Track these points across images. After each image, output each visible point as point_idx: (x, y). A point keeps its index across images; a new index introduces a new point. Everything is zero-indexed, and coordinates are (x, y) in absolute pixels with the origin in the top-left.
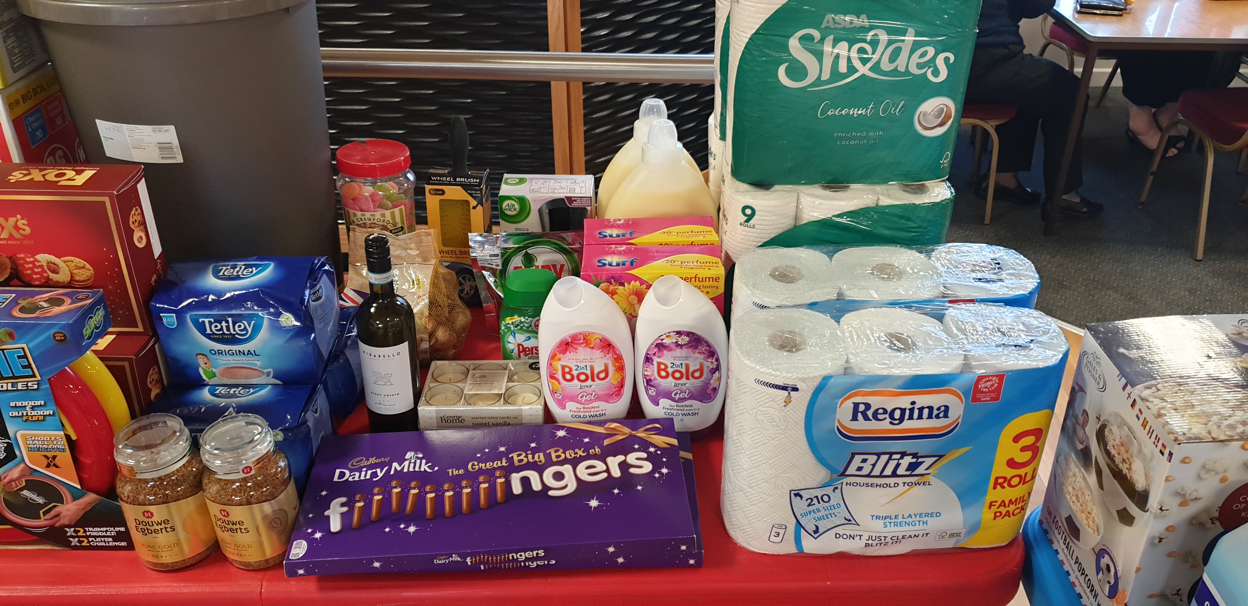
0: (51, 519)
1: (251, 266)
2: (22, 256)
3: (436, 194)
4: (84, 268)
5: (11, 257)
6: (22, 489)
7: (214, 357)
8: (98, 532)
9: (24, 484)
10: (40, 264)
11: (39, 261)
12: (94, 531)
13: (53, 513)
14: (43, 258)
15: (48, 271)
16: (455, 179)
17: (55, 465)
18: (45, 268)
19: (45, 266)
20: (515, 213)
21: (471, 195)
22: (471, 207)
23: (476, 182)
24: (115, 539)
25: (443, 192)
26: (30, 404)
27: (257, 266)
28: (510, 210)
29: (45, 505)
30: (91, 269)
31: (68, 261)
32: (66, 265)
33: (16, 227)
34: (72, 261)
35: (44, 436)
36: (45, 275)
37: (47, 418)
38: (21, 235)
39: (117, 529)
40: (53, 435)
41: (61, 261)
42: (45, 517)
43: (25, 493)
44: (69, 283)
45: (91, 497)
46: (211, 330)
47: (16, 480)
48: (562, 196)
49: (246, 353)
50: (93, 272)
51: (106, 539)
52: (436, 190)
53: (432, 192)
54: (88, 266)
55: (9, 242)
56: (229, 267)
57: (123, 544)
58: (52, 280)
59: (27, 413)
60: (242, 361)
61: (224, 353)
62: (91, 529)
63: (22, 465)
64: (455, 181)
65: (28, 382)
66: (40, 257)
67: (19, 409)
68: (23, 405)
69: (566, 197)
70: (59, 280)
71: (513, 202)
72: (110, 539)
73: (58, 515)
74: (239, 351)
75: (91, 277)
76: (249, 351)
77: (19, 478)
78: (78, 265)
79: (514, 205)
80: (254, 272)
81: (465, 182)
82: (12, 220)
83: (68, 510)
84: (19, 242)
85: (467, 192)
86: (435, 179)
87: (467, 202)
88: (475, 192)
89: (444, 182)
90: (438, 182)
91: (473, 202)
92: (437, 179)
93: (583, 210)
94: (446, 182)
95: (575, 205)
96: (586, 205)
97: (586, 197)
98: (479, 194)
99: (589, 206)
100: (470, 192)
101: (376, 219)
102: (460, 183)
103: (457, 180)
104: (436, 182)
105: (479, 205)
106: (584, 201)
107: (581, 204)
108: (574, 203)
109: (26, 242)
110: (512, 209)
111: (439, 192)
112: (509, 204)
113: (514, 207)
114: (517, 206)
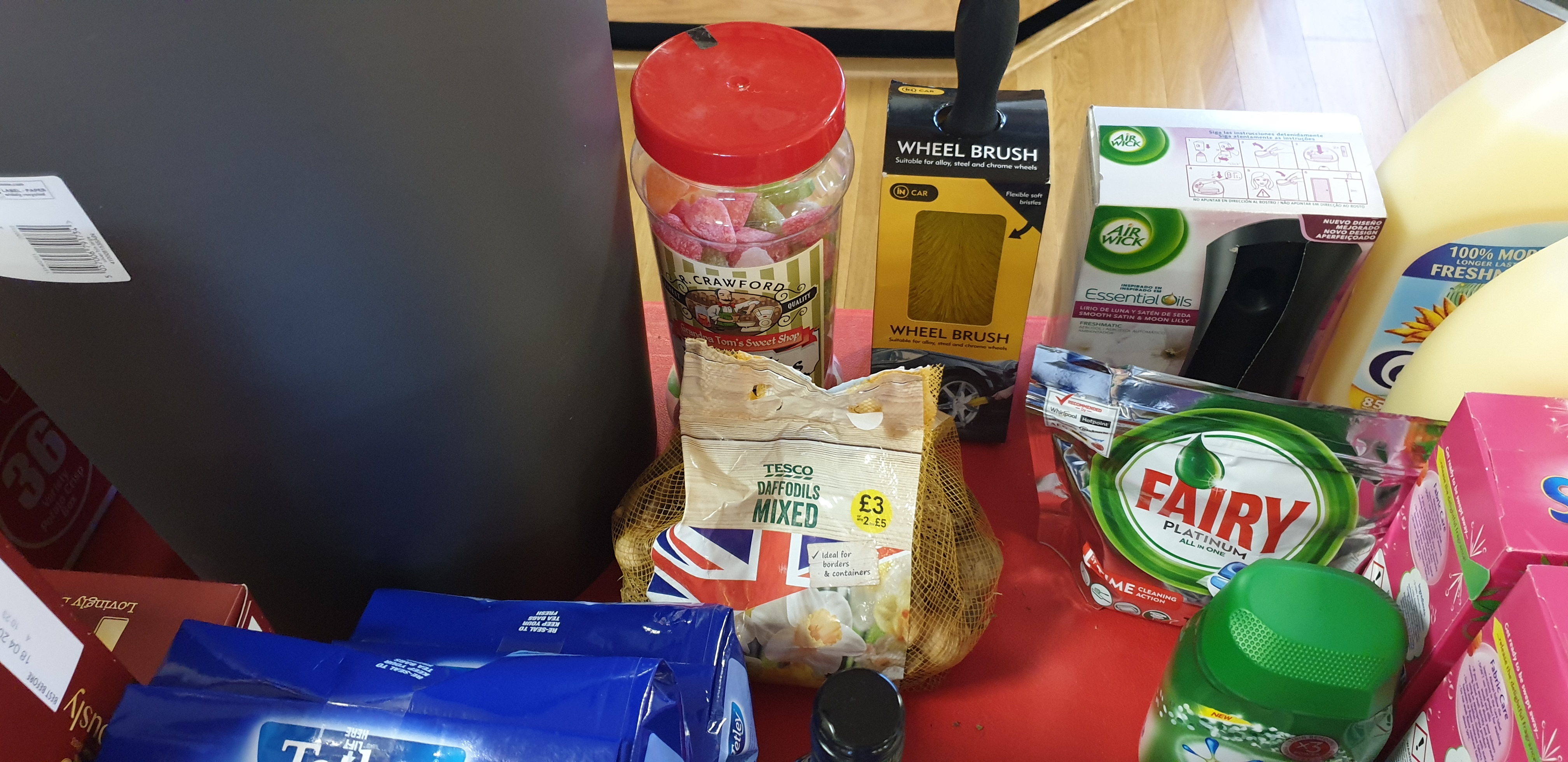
3: (909, 199)
16: (966, 150)
20: (1137, 248)
21: (1014, 202)
22: (1009, 231)
23: (1030, 160)
25: (932, 193)
28: (1121, 241)
48: (1294, 213)
52: (911, 186)
53: (900, 192)
64: (968, 158)
69: (1305, 217)
71: (1136, 224)
79: (1136, 231)
81: (997, 161)
85: (1004, 195)
86: (910, 150)
87: (1000, 221)
88: (1027, 195)
89: (938, 163)
90: (920, 162)
91: (1016, 221)
92: (916, 146)
93: (1349, 251)
94: (941, 162)
95: (1328, 237)
96: (1361, 238)
97: (1370, 219)
98: (1037, 199)
99: (1369, 240)
100: (1012, 195)
101: (748, 284)
102: (983, 165)
103: (973, 156)
104: (913, 161)
105: (1033, 229)
106: (1360, 228)
107: (1348, 234)
108: (1326, 231)
110: (1131, 241)
111: (920, 193)
112: (1121, 227)
113: (1134, 236)
114: (1145, 235)
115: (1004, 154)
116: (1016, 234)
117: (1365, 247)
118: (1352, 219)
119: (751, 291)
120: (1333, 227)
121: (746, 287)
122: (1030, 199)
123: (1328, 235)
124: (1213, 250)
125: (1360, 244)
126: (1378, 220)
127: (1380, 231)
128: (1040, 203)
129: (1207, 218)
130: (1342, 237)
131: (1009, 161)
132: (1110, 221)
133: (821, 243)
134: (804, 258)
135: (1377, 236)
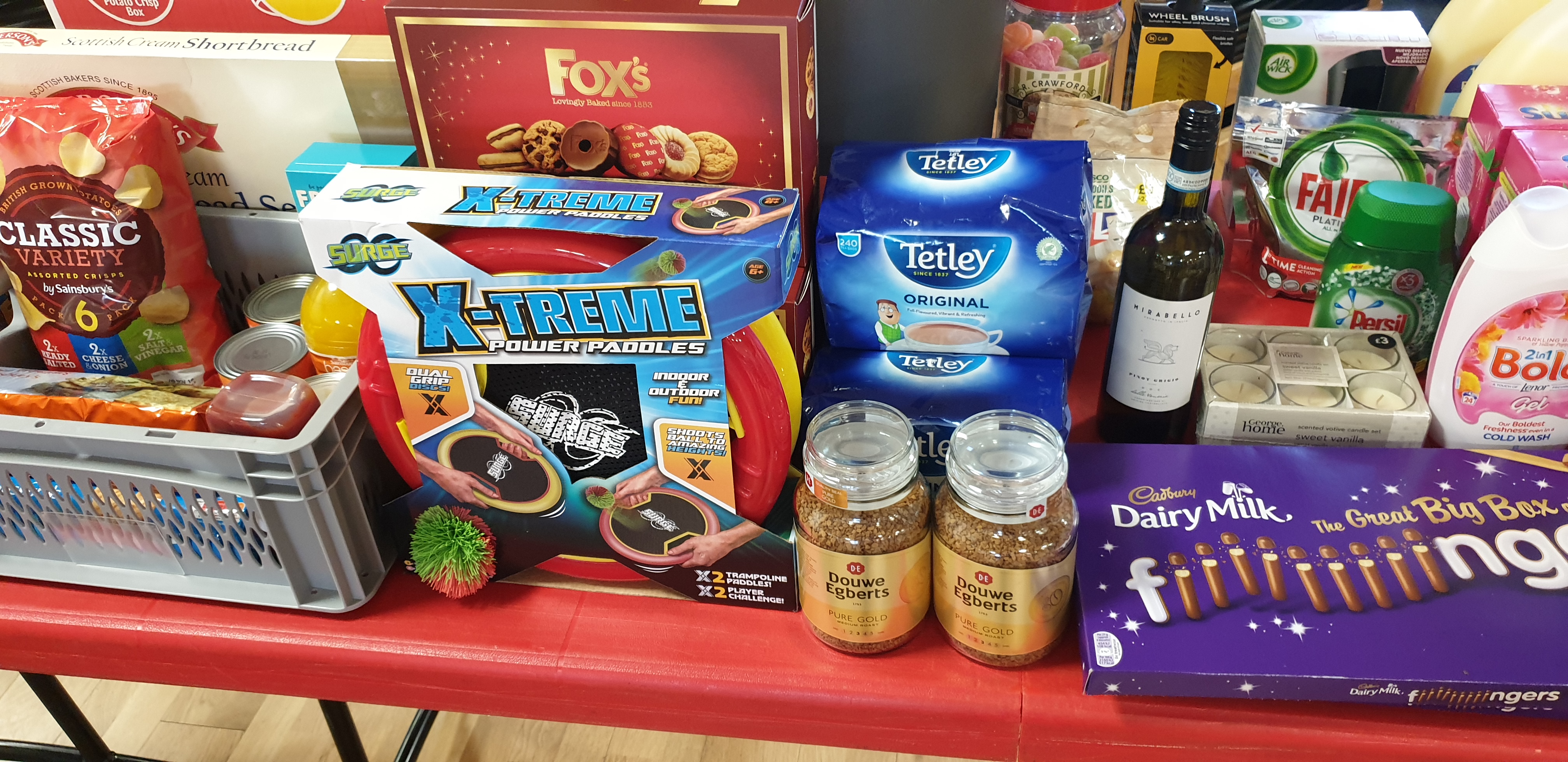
0: (679, 555)
1: (977, 155)
2: (631, 127)
3: (1157, 42)
4: (723, 151)
5: (613, 130)
6: (643, 508)
7: (911, 307)
8: (745, 580)
9: (649, 500)
10: (656, 142)
11: (654, 138)
12: (738, 578)
13: (684, 546)
14: (663, 132)
15: (666, 156)
16: (1188, 16)
17: (705, 477)
18: (664, 151)
19: (664, 147)
20: (1287, 74)
21: (1216, 43)
22: (1213, 64)
23: (1225, 22)
24: (768, 592)
25: (1170, 38)
26: (685, 378)
27: (987, 155)
28: (1278, 69)
29: (675, 533)
30: (735, 153)
31: (701, 139)
32: (697, 147)
33: (629, 79)
34: (707, 140)
35: (696, 429)
36: (661, 161)
37: (708, 401)
38: (635, 91)
39: (775, 578)
40: (710, 429)
41: (690, 138)
42: (671, 552)
43: (649, 513)
44: (695, 176)
45: (749, 528)
46: (916, 263)
47: (637, 493)
48: (1379, 45)
49: (966, 303)
50: (736, 159)
51: (754, 591)
52: (1158, 35)
53: (1151, 38)
54: (730, 148)
55: (614, 104)
56: (936, 157)
57: (779, 601)
58: (669, 170)
59: (678, 392)
60: (956, 316)
61: (928, 302)
62: (735, 575)
63: (653, 472)
64: (1190, 19)
65: (689, 342)
66: (655, 131)
67: (665, 385)
68: (675, 378)
69: (1385, 48)
70: (680, 171)
71: (1287, 56)
72: (761, 592)
73: (691, 550)
74: (956, 299)
75: (732, 167)
76: (972, 300)
77: (641, 492)
78: (716, 146)
79: (1286, 62)
80: (985, 165)
81: (1206, 21)
82: (624, 65)
83: (708, 545)
84: (629, 105)
85: (1211, 39)
86: (1156, 17)
87: (1208, 56)
88: (1224, 39)
89: (1173, 22)
90: (1162, 22)
91: (1218, 56)
92: (1159, 16)
93: (1412, 71)
94: (1175, 22)
95: (1399, 62)
96: (1418, 62)
97: (1423, 48)
98: (1230, 41)
99: (1423, 64)
100: (1216, 39)
101: (1065, 84)
102: (1199, 23)
103: (1193, 19)
104: (1159, 21)
105: (1227, 61)
106: (1417, 54)
107: (1410, 59)
108: (1397, 58)
109: (640, 105)
110: (1283, 69)
111: (1163, 39)
112: (1279, 59)
113: (1286, 65)
114: (1292, 64)
115: (1210, 18)
116: (1218, 66)
117: (1421, 68)
118: (1412, 49)
119: (1067, 89)
120: (1401, 54)
121: (1064, 87)
122: (1226, 41)
123: (1399, 60)
124: (1332, 73)
125: (1418, 66)
126: (1427, 48)
127: (1428, 56)
128: (1232, 44)
129: (1328, 51)
130: (1407, 62)
131: (1214, 22)
132: (1270, 57)
133: (1107, 63)
134: (1098, 68)
135: (1427, 60)
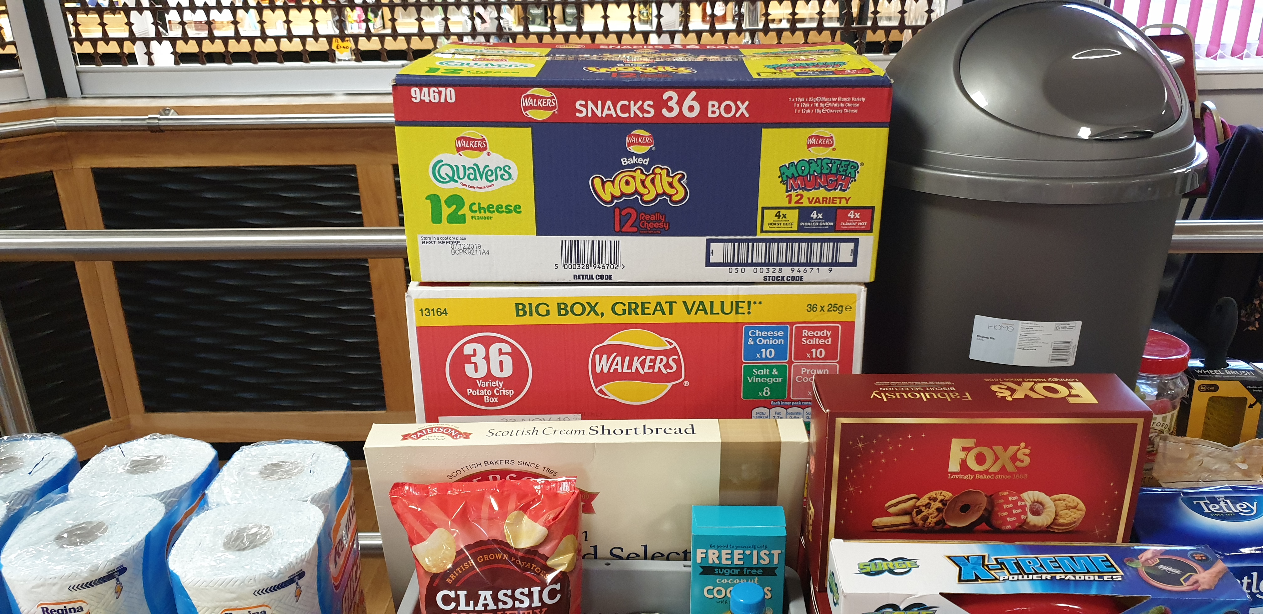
2: (1006, 493)
3: (1207, 391)
4: (1075, 508)
5: (991, 496)
10: (1023, 503)
14: (1030, 496)
15: (1029, 513)
16: (1224, 372)
18: (1027, 510)
19: (1028, 506)
21: (1250, 390)
22: (1248, 405)
23: (1251, 375)
25: (1216, 388)
30: (1084, 508)
31: (1059, 500)
32: (1055, 505)
33: (1014, 458)
34: (1064, 500)
36: (1023, 517)
38: (1016, 467)
41: (1051, 499)
44: (1048, 528)
50: (1083, 513)
52: (1208, 385)
53: (1202, 388)
54: (1082, 505)
55: (997, 477)
56: (1207, 501)
58: (1028, 523)
64: (1226, 374)
66: (1025, 495)
70: (1036, 523)
75: (1079, 520)
78: (1070, 504)
80: (1253, 508)
81: (1238, 375)
84: (1009, 477)
85: (1246, 387)
86: (1201, 372)
87: (1244, 400)
88: (1256, 387)
90: (1208, 376)
91: (1251, 399)
94: (1217, 376)
98: (1260, 389)
100: (1250, 387)
102: (1234, 376)
104: (1205, 376)
105: (1258, 403)
109: (1018, 477)
111: (1211, 388)
115: (1239, 372)
116: (1251, 406)
131: (1243, 375)
134: (1175, 412)
